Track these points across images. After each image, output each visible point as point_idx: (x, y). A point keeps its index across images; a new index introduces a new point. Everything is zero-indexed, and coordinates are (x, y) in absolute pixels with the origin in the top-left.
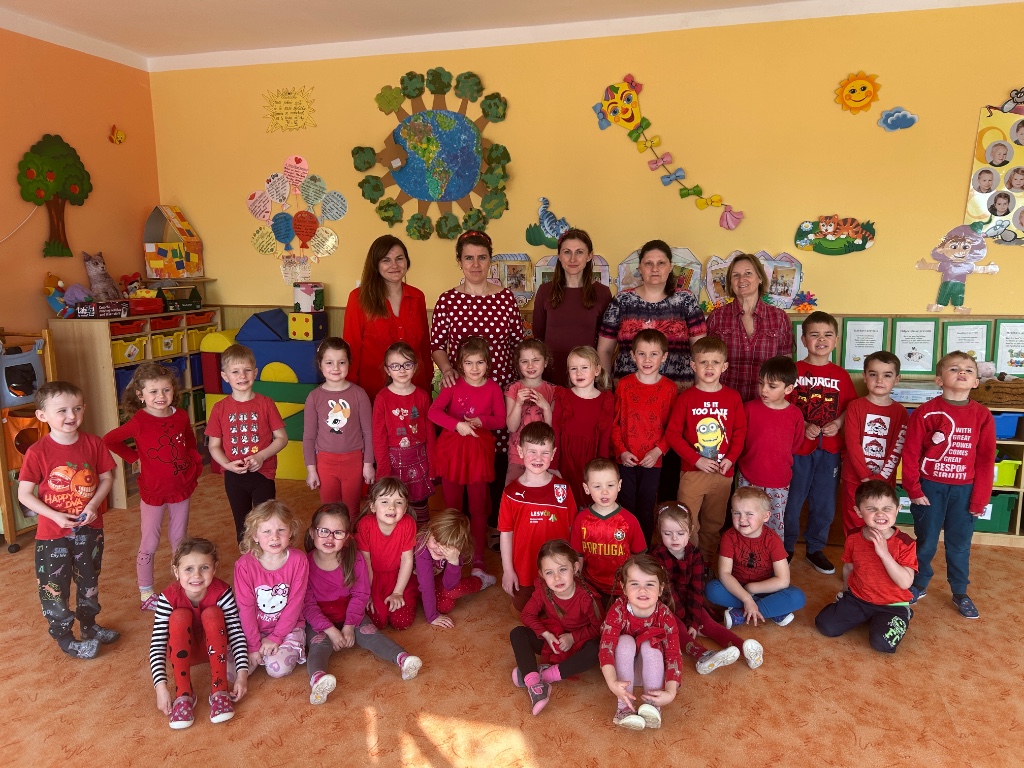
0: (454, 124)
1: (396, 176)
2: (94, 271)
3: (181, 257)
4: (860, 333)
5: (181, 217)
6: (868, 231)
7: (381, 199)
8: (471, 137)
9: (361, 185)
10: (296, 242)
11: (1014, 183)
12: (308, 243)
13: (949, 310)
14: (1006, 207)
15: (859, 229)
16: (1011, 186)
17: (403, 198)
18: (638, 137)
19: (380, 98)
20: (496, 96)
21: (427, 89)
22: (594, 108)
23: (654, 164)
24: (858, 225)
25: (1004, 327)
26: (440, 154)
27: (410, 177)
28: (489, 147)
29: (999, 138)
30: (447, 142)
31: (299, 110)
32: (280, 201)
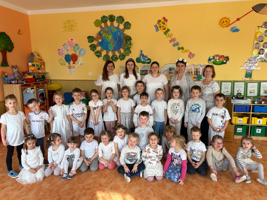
0: (116, 30)
1: (100, 44)
2: (15, 70)
3: (39, 66)
4: (225, 85)
5: (38, 55)
6: (227, 59)
7: (95, 50)
8: (121, 34)
9: (90, 46)
10: (71, 62)
11: (265, 46)
12: (75, 63)
13: (248, 79)
14: (262, 52)
15: (225, 58)
16: (264, 47)
17: (102, 50)
18: (167, 34)
19: (95, 23)
20: (128, 22)
21: (108, 20)
22: (155, 26)
23: (171, 41)
24: (225, 57)
25: (262, 84)
26: (112, 38)
27: (104, 44)
28: (126, 36)
29: (261, 35)
30: (114, 35)
31: (72, 26)
32: (67, 51)
